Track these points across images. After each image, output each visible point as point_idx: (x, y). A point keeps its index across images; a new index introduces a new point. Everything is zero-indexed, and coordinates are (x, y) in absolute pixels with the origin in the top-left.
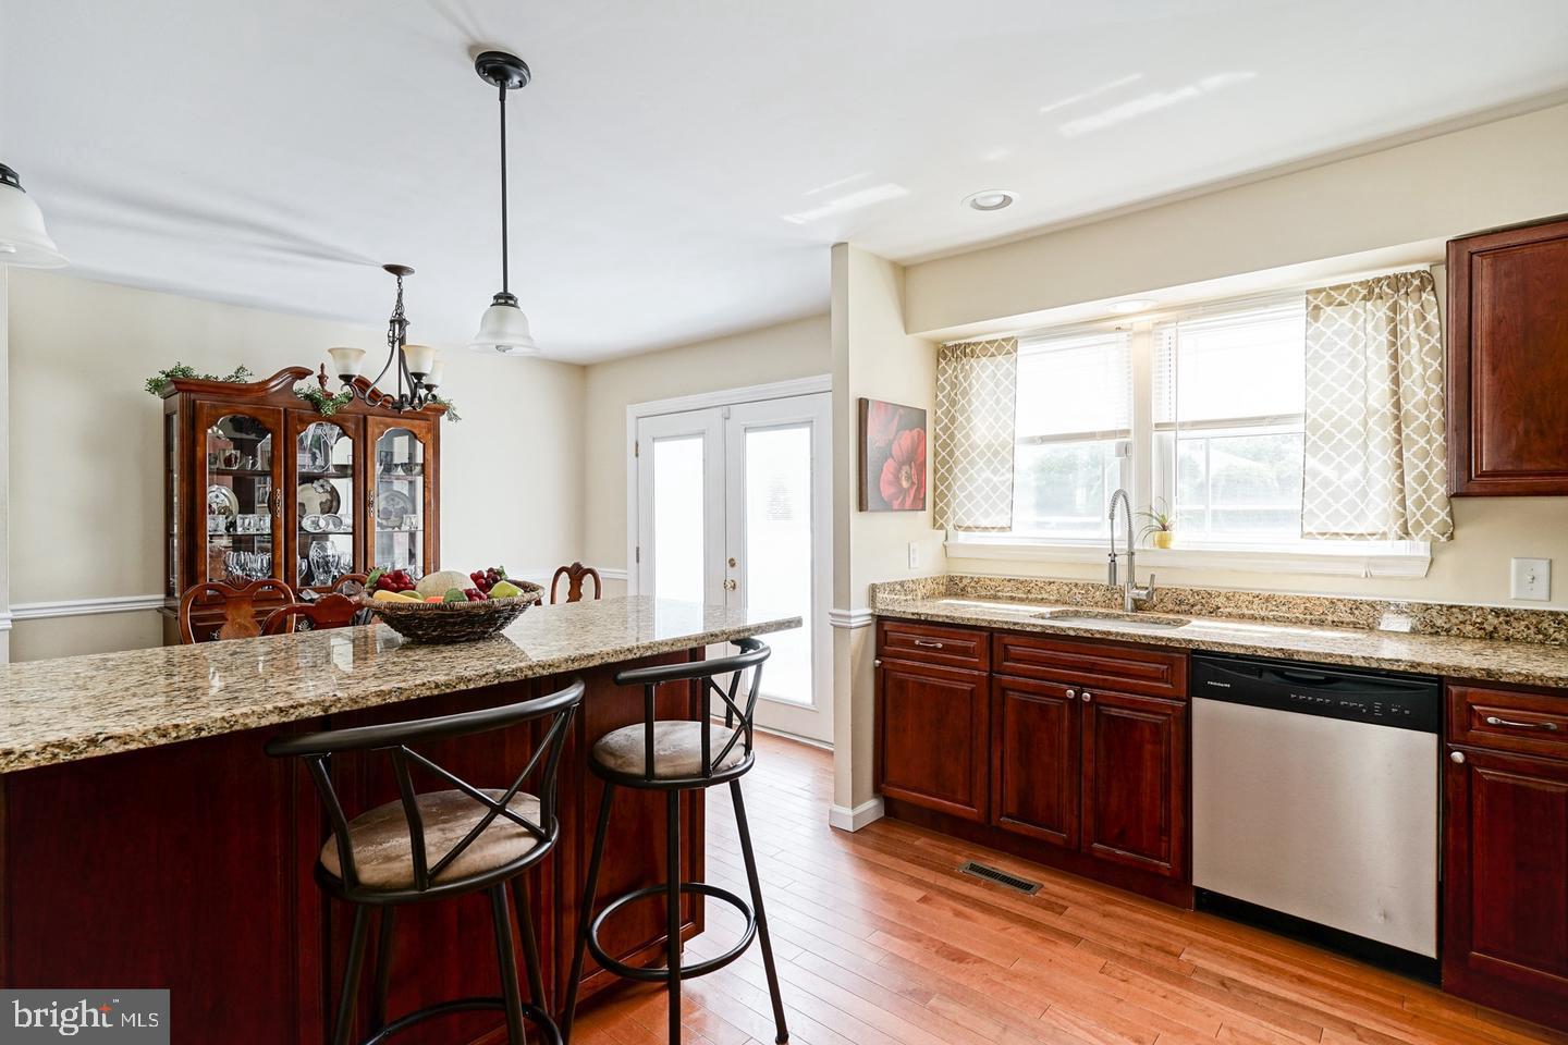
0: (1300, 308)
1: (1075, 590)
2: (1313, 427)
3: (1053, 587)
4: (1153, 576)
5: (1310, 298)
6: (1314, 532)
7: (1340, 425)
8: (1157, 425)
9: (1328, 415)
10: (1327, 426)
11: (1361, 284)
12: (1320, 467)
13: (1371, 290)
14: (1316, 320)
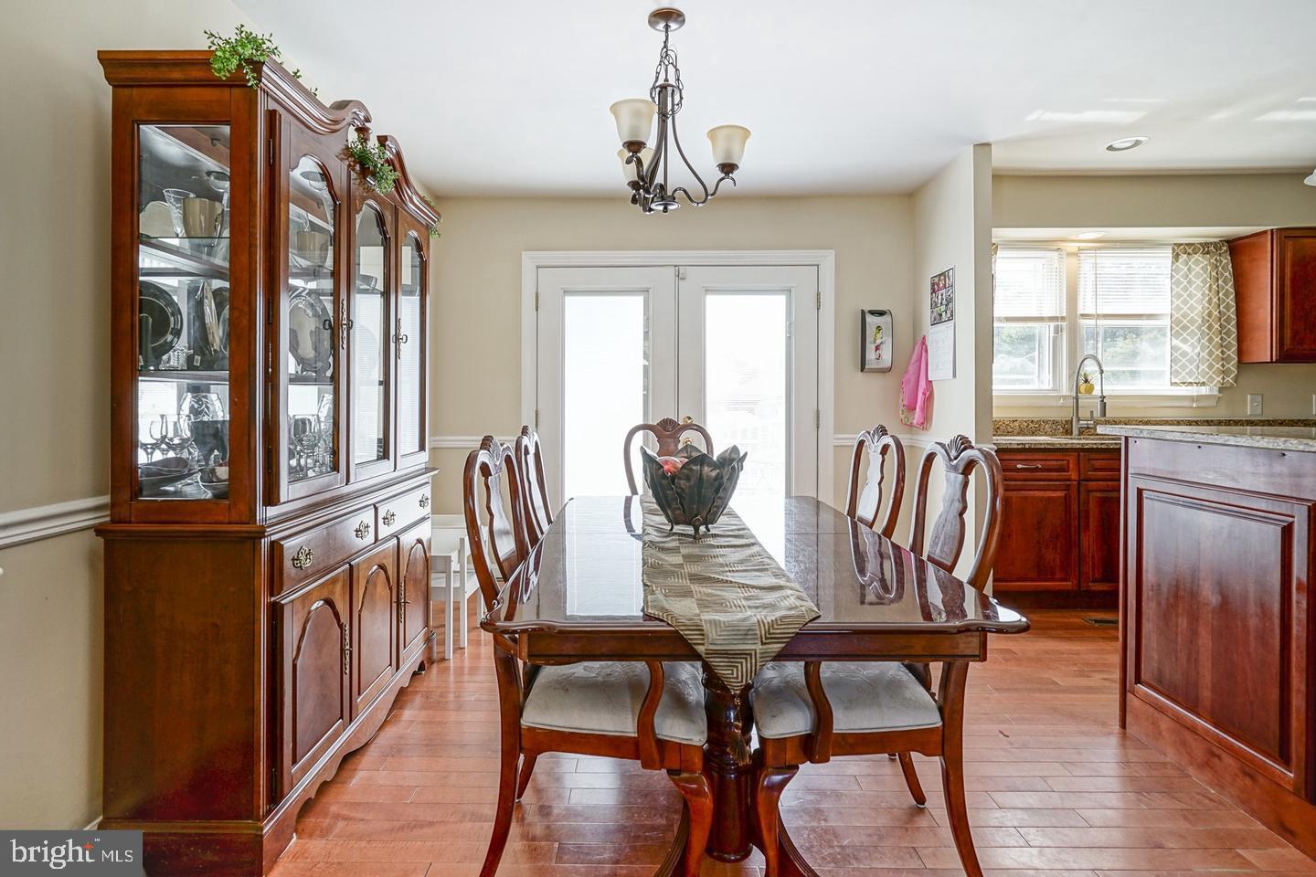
0: (1168, 253)
1: (1031, 425)
2: (1178, 322)
3: (1016, 424)
4: (1092, 412)
5: (1176, 248)
6: (1178, 382)
7: (1192, 321)
8: (1082, 315)
9: (1185, 315)
10: (1185, 321)
11: (1201, 244)
12: (1181, 345)
13: (1205, 248)
14: (1177, 261)
